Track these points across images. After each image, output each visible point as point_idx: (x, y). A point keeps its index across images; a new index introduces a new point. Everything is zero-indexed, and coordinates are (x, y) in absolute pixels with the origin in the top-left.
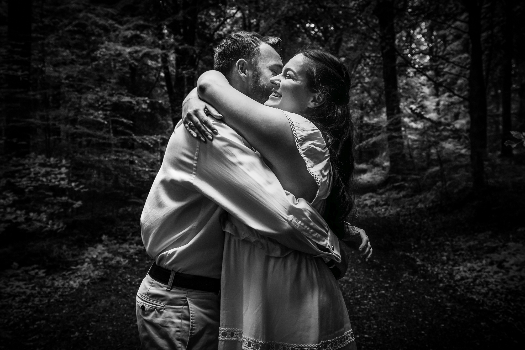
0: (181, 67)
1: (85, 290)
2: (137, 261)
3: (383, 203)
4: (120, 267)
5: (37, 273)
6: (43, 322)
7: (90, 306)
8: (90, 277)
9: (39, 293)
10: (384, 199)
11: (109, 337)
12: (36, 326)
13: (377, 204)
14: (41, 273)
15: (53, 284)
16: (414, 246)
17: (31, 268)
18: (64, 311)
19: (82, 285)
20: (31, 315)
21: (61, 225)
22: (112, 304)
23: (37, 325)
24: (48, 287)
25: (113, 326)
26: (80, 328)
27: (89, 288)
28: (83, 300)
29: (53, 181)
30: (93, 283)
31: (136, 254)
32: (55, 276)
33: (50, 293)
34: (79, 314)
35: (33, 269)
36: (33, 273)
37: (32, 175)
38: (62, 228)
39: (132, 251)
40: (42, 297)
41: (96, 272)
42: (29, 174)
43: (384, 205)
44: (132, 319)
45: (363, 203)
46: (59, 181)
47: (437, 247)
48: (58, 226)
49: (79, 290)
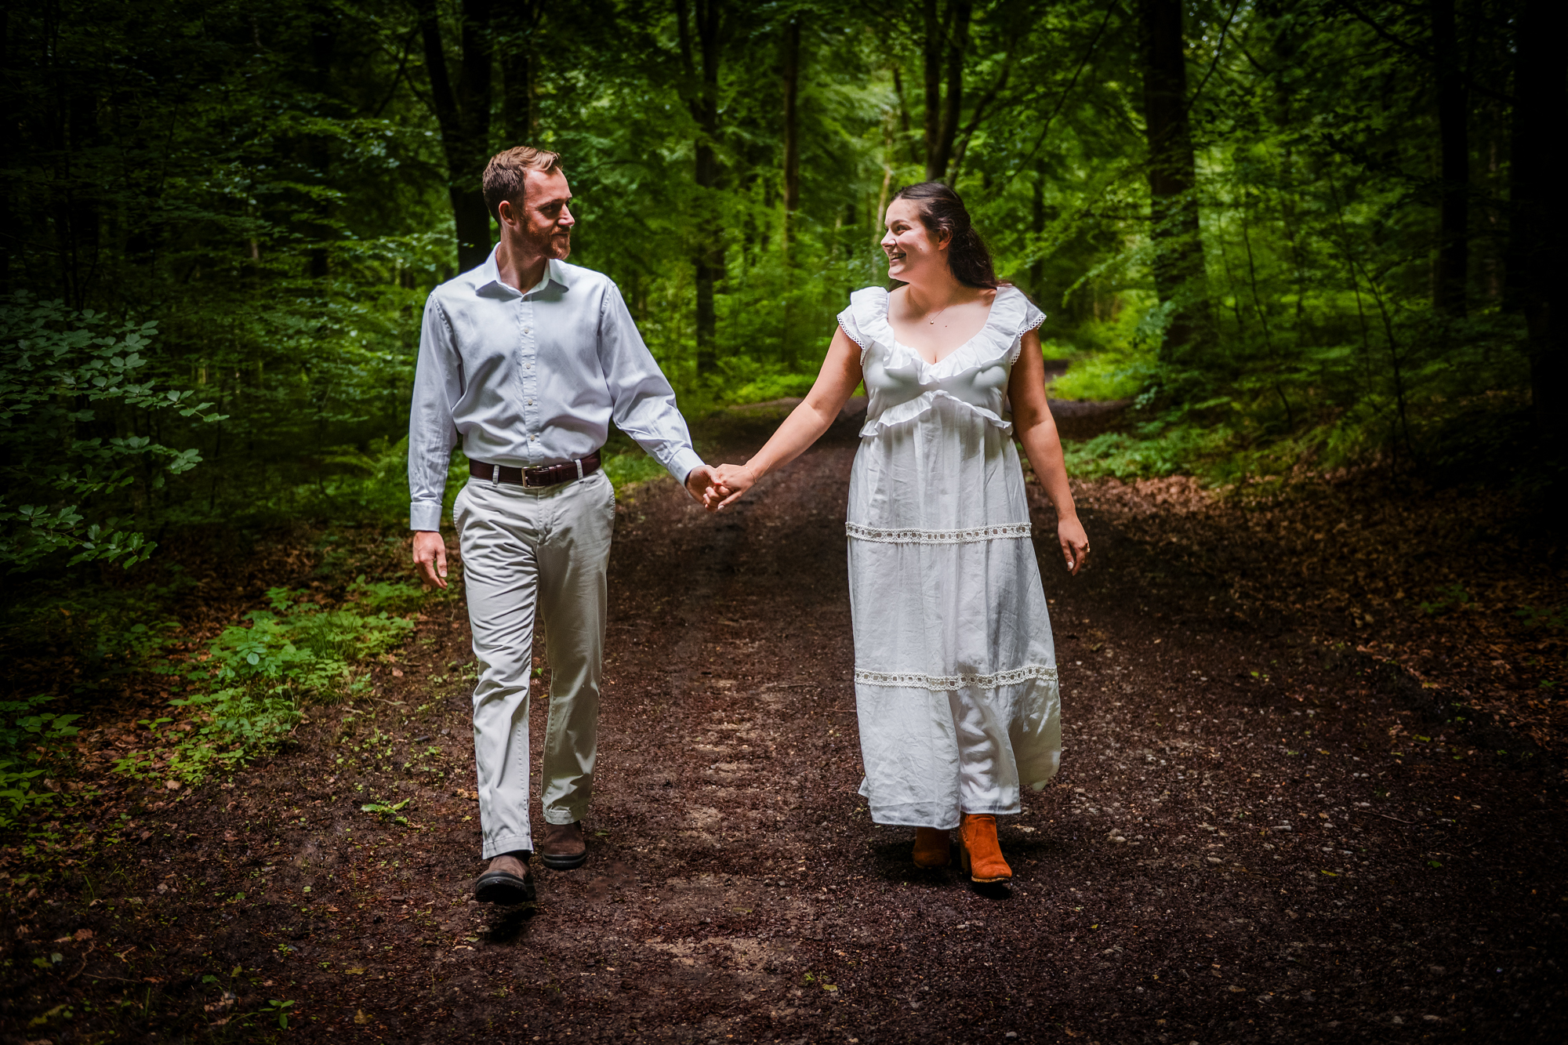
0: (492, 22)
1: (230, 792)
2: (397, 673)
3: (1168, 466)
4: (343, 700)
5: (47, 726)
6: (83, 935)
7: (258, 863)
8: (240, 739)
9: (58, 802)
10: (1167, 455)
11: (360, 1017)
12: (57, 957)
13: (1147, 469)
14: (63, 726)
15: (108, 765)
16: (1362, 618)
17: (25, 707)
18: (163, 887)
19: (215, 770)
20: (33, 903)
21: (136, 541)
22: (344, 858)
23: (62, 949)
24: (89, 777)
25: (364, 958)
26: (237, 970)
27: (241, 782)
28: (229, 835)
29: (101, 383)
30: (256, 764)
31: (390, 649)
32: (111, 732)
33: (96, 802)
34: (220, 900)
35: (38, 710)
36: (33, 724)
37: (25, 363)
38: (140, 552)
39: (375, 637)
40: (69, 819)
41: (262, 722)
42: (15, 359)
43: (1169, 473)
44: (436, 928)
45: (1098, 465)
46: (119, 385)
47: (1441, 620)
48: (124, 544)
49: (208, 794)
